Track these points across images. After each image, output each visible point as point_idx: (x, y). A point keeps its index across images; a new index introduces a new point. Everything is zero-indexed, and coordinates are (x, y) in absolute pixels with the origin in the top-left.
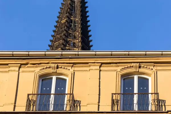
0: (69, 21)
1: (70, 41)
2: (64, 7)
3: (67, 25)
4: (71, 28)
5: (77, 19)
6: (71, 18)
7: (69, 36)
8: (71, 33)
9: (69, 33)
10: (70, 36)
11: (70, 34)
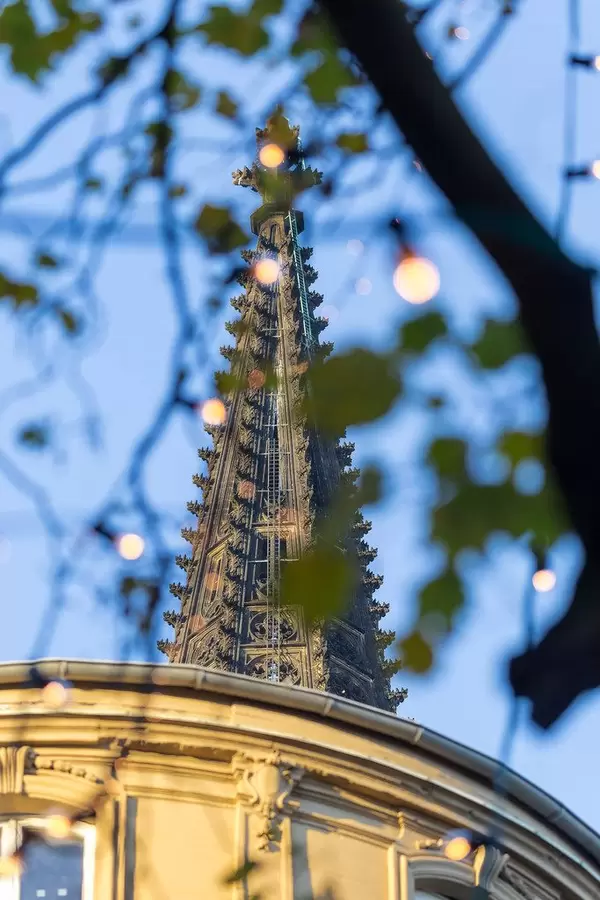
0: (246, 549)
1: (259, 659)
2: (215, 475)
3: (240, 571)
4: (261, 585)
5: (292, 529)
6: (260, 530)
7: (254, 630)
8: (264, 615)
9: (255, 613)
10: (263, 631)
11: (260, 618)
